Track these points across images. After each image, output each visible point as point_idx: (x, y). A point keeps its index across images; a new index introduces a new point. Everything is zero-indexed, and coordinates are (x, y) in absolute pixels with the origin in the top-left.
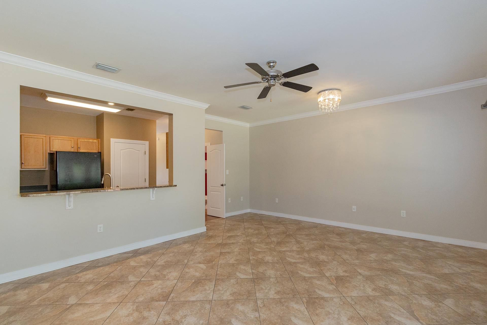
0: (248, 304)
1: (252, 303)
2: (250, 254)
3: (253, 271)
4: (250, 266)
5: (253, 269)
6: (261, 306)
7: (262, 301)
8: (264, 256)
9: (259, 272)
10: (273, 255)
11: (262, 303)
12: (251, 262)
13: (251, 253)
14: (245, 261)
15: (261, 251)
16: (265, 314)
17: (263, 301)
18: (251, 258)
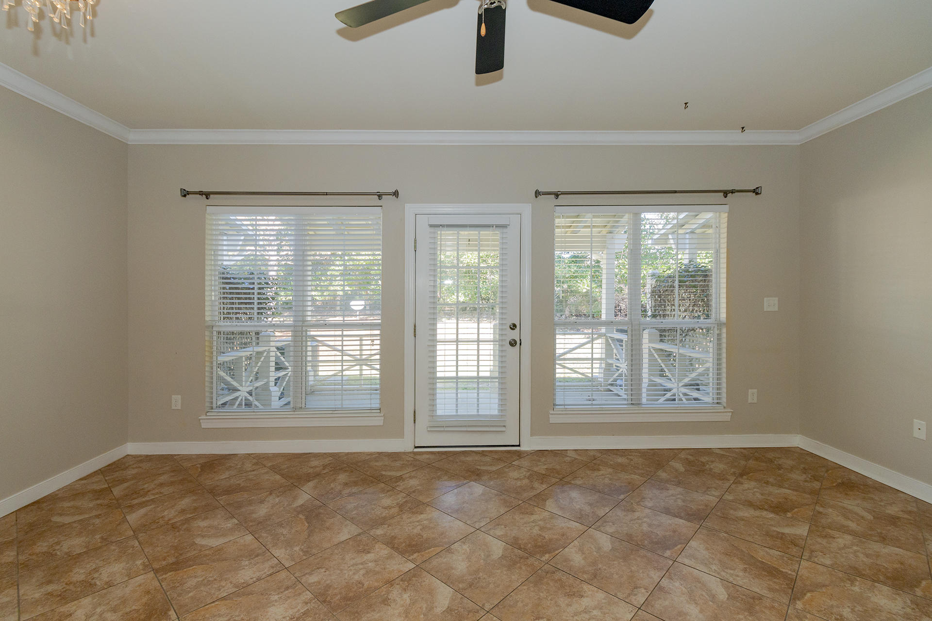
0: (670, 609)
1: (657, 606)
6: (643, 591)
7: (633, 598)
11: (636, 595)
16: (648, 575)
17: (629, 595)
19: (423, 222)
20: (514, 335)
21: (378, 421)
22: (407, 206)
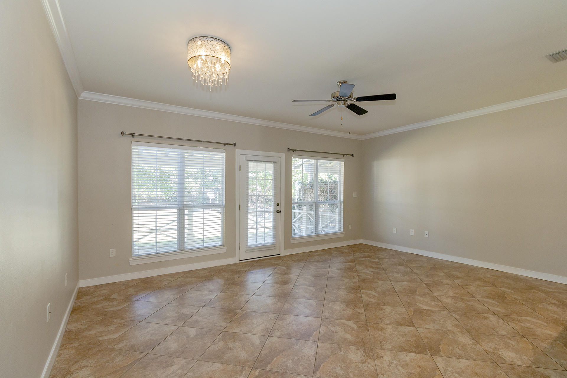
2: (365, 316)
3: (360, 295)
4: (364, 300)
5: (360, 297)
8: (344, 312)
9: (354, 294)
10: (330, 311)
12: (362, 305)
13: (363, 318)
14: (371, 308)
15: (346, 320)
18: (363, 310)
19: (244, 158)
20: (278, 208)
21: (224, 250)
22: (237, 150)
